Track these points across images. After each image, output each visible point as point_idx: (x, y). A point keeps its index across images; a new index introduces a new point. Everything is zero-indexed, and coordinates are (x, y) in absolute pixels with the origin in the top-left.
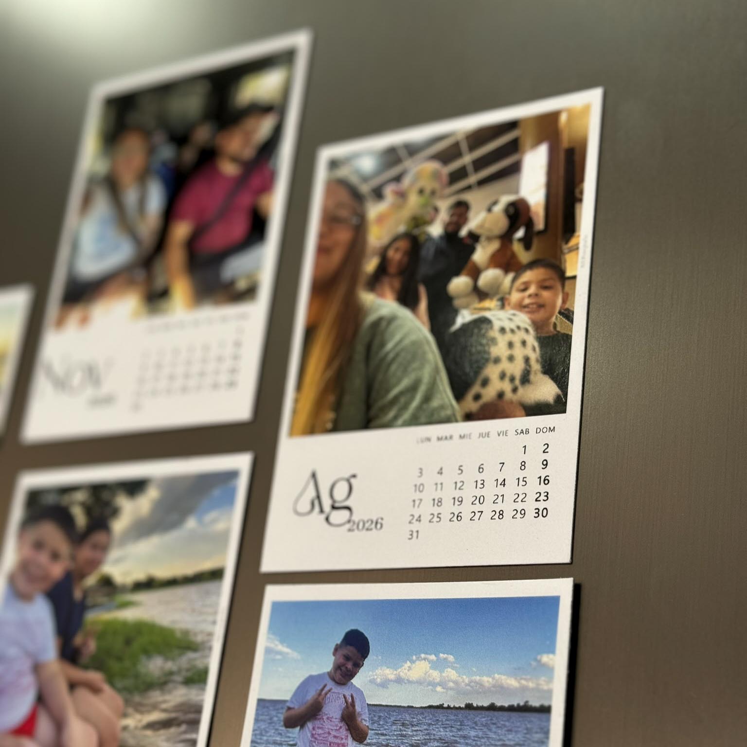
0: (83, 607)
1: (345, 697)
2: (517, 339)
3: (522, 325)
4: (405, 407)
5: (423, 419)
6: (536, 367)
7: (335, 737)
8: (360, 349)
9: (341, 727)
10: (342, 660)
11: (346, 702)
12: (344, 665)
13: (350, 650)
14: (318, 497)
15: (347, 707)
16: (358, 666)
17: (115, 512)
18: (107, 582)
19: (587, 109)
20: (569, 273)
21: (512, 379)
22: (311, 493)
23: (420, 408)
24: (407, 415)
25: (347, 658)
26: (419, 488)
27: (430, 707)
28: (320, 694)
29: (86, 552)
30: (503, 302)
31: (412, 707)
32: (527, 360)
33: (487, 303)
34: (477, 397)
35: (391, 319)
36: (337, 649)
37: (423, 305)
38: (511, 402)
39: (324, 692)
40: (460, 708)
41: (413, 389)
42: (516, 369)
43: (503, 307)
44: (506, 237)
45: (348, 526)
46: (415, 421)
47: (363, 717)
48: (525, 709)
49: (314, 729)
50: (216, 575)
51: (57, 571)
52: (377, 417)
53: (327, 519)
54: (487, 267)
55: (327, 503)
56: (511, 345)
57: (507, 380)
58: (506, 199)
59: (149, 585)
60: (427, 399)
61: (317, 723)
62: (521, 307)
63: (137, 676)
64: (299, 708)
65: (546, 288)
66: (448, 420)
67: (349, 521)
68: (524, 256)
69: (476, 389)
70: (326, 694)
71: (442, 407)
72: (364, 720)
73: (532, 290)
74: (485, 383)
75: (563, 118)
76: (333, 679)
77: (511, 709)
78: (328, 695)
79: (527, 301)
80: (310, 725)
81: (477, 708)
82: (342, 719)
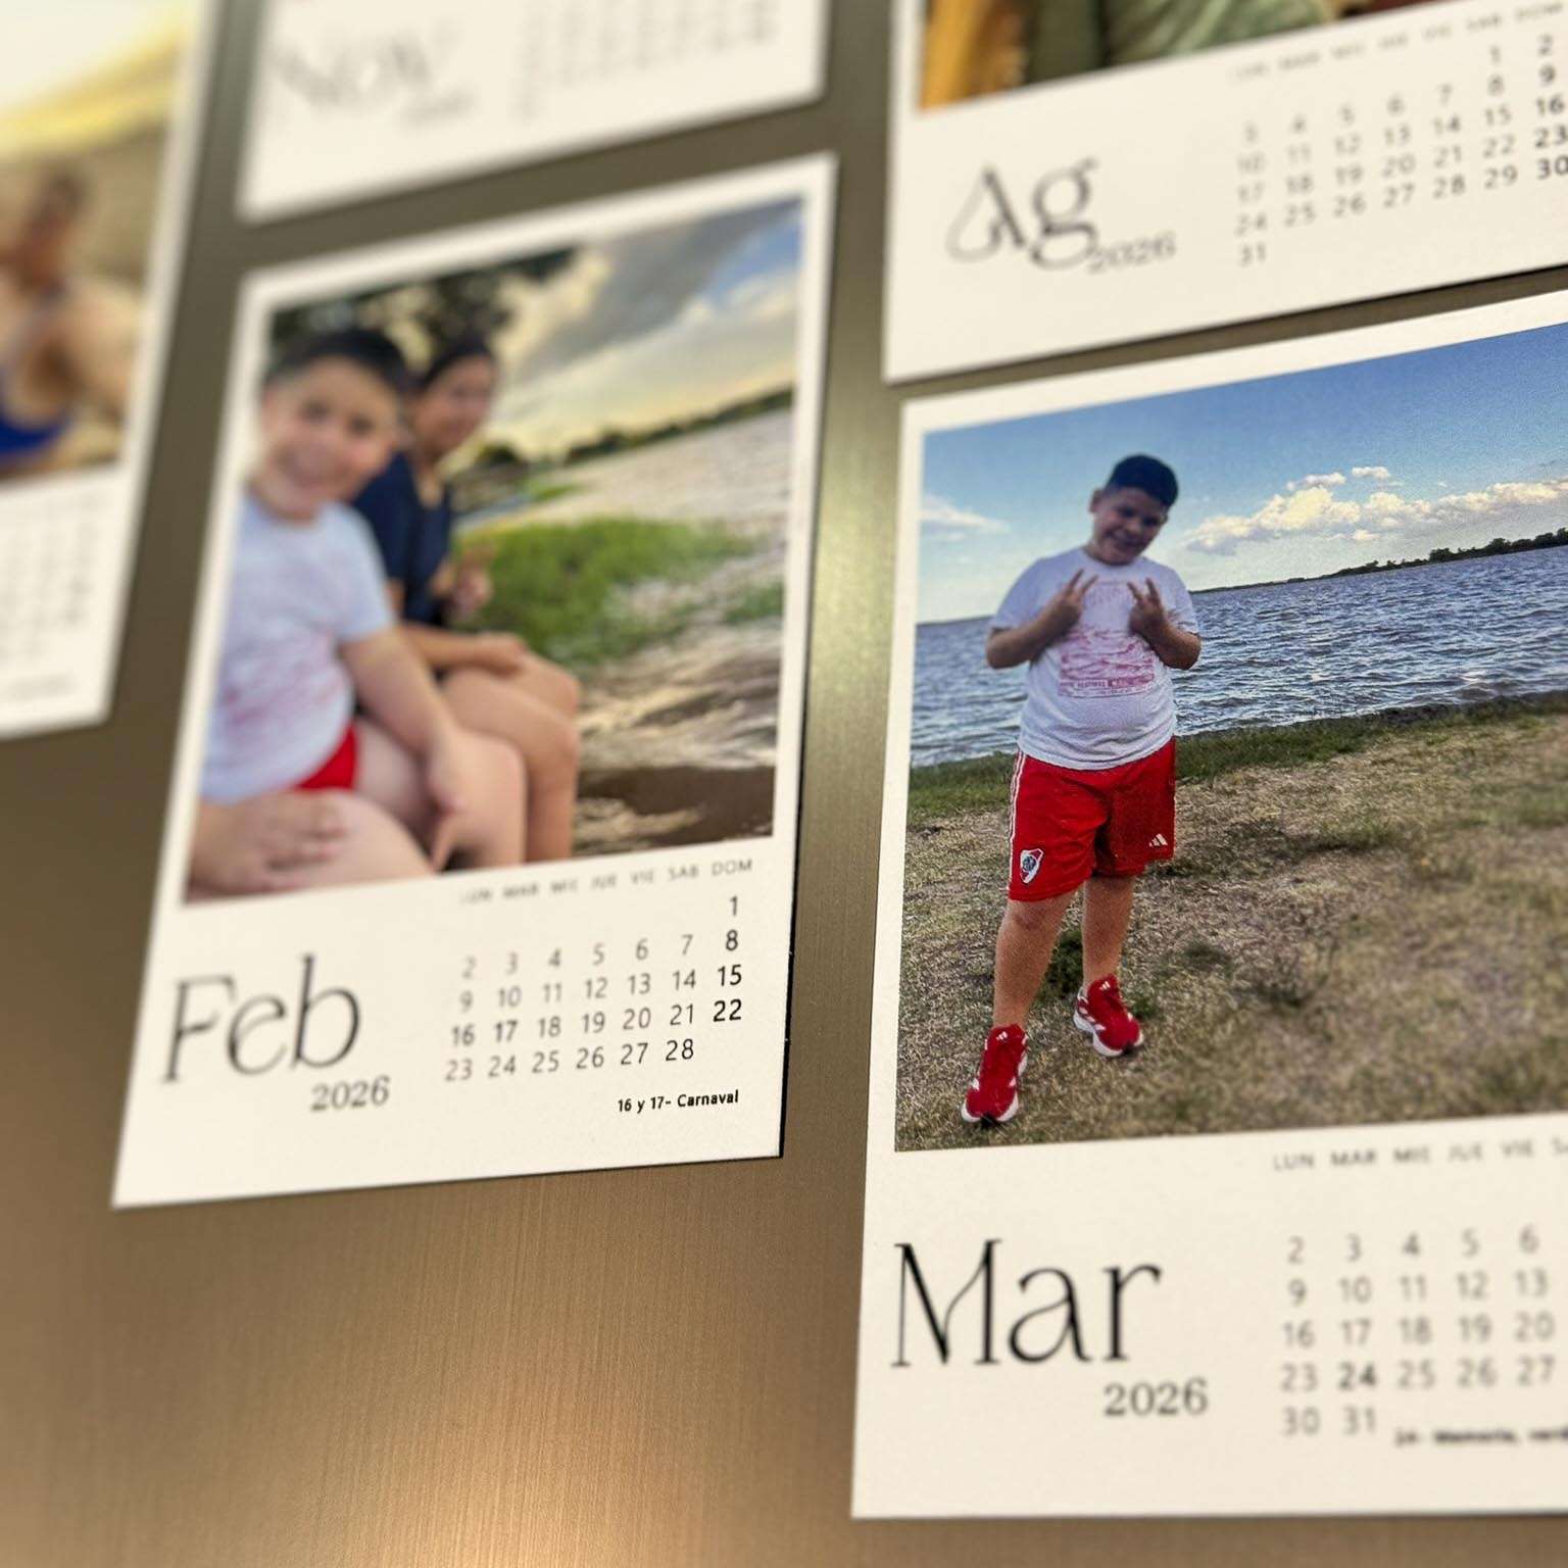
0: (447, 514)
1: (1131, 587)
4: (1193, 15)
5: (1240, 33)
7: (1120, 667)
9: (1131, 647)
10: (1114, 518)
11: (1137, 596)
12: (1119, 527)
13: (1132, 496)
14: (1007, 216)
15: (1141, 605)
16: (1153, 523)
17: (503, 318)
18: (503, 459)
22: (988, 210)
24: (1202, 29)
25: (1127, 512)
26: (1252, 164)
27: (1345, 573)
28: (1069, 591)
29: (438, 407)
31: (1301, 580)
36: (1097, 500)
39: (1078, 586)
40: (1418, 563)
45: (1087, 263)
47: (1183, 618)
49: (1064, 660)
50: (779, 401)
51: (370, 455)
52: (1129, 43)
53: (1036, 256)
55: (1030, 226)
59: (610, 445)
61: (1072, 648)
63: (605, 627)
64: (1019, 626)
66: (1301, 25)
67: (1089, 253)
70: (1085, 588)
72: (1187, 623)
76: (1098, 557)
77: (1545, 542)
78: (1091, 590)
80: (1053, 655)
81: (1462, 555)
82: (1134, 629)
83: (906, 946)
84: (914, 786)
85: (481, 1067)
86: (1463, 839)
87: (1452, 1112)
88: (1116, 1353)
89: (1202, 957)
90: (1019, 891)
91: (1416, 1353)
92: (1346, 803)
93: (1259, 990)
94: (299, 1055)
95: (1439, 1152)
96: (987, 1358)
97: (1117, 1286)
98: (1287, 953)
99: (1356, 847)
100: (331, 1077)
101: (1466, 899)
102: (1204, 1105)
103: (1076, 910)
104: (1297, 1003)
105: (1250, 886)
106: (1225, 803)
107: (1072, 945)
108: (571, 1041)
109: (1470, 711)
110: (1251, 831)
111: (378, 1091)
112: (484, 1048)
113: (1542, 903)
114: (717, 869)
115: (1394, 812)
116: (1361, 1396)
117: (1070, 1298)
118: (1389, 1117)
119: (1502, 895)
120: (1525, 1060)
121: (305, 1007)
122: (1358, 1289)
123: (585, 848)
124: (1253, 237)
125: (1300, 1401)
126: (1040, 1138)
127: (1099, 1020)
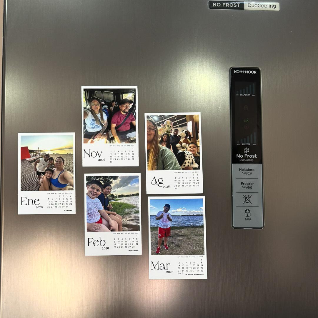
0: (108, 200)
2: (190, 156)
3: (191, 154)
4: (171, 166)
5: (175, 169)
6: (194, 161)
7: (166, 221)
8: (160, 155)
10: (165, 209)
11: (167, 215)
13: (167, 207)
14: (156, 181)
16: (169, 210)
19: (198, 116)
20: (198, 146)
21: (190, 163)
22: (154, 181)
23: (174, 167)
24: (171, 168)
25: (166, 208)
26: (176, 181)
27: (183, 215)
28: (162, 214)
30: (187, 149)
32: (192, 160)
33: (184, 149)
34: (184, 166)
35: (166, 150)
36: (164, 207)
37: (172, 148)
38: (190, 167)
40: (188, 215)
41: (172, 163)
42: (191, 161)
43: (187, 150)
44: (186, 137)
45: (163, 187)
46: (173, 169)
48: (199, 215)
50: (137, 194)
51: (99, 193)
52: (165, 168)
54: (183, 143)
55: (158, 183)
56: (189, 157)
57: (189, 163)
58: (185, 130)
59: (122, 196)
60: (175, 165)
61: (163, 219)
62: (190, 151)
64: (158, 216)
65: (194, 148)
66: (179, 169)
67: (163, 186)
68: (190, 142)
69: (184, 164)
71: (178, 167)
72: (171, 218)
73: (192, 148)
74: (185, 163)
75: (194, 116)
76: (164, 212)
77: (197, 215)
78: (164, 214)
79: (191, 150)
80: (161, 219)
81: (191, 215)
82: (167, 218)
83: (151, 240)
84: (151, 228)
85: (117, 247)
86: (190, 236)
87: (190, 254)
88: (167, 269)
89: (173, 243)
90: (159, 237)
91: (187, 269)
92: (183, 233)
93: (177, 245)
94: (100, 245)
95: (189, 257)
96: (158, 269)
97: (167, 265)
98: (178, 243)
99: (183, 236)
100: (104, 247)
101: (191, 240)
102: (173, 253)
103: (164, 239)
104: (179, 246)
105: (176, 238)
106: (174, 232)
107: (163, 241)
108: (124, 246)
109: (191, 227)
110: (176, 234)
111: (108, 248)
112: (117, 246)
113: (196, 241)
114: (135, 233)
115: (186, 233)
116: (183, 272)
117: (164, 265)
118: (185, 255)
119: (193, 240)
120: (194, 251)
121: (100, 241)
122: (183, 265)
123: (124, 231)
124: (176, 187)
125: (179, 272)
126: (161, 255)
127: (165, 247)
